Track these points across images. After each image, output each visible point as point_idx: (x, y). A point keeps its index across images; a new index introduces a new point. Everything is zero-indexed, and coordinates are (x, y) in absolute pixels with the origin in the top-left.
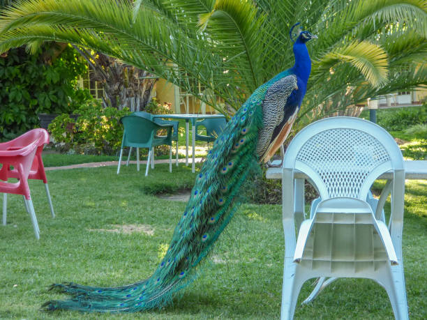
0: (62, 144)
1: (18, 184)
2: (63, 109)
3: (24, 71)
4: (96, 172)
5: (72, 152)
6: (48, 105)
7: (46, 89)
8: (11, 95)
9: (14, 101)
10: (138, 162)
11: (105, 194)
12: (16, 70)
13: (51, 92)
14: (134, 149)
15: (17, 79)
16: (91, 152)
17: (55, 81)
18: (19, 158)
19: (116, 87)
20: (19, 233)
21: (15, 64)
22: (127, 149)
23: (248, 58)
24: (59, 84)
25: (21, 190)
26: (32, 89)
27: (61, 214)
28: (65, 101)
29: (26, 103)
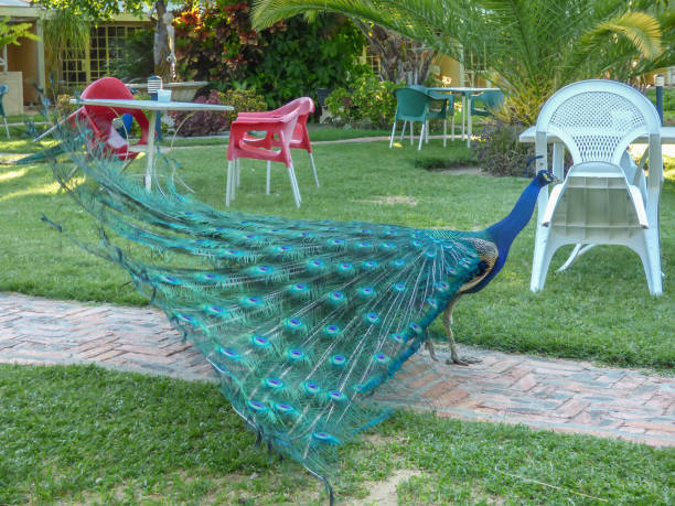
0: (339, 119)
1: (278, 152)
2: (341, 84)
3: (303, 45)
4: (368, 146)
5: (348, 127)
6: (327, 80)
7: (325, 63)
8: (289, 70)
9: (292, 74)
10: (412, 137)
11: (374, 167)
12: (294, 44)
13: (330, 67)
14: (408, 123)
15: (295, 54)
16: (367, 127)
17: (332, 55)
18: (280, 125)
19: (393, 60)
20: (280, 203)
21: (294, 38)
22: (400, 123)
23: (521, 29)
24: (338, 58)
25: (282, 158)
26: (311, 64)
27: (326, 185)
28: (344, 75)
29: (304, 78)
